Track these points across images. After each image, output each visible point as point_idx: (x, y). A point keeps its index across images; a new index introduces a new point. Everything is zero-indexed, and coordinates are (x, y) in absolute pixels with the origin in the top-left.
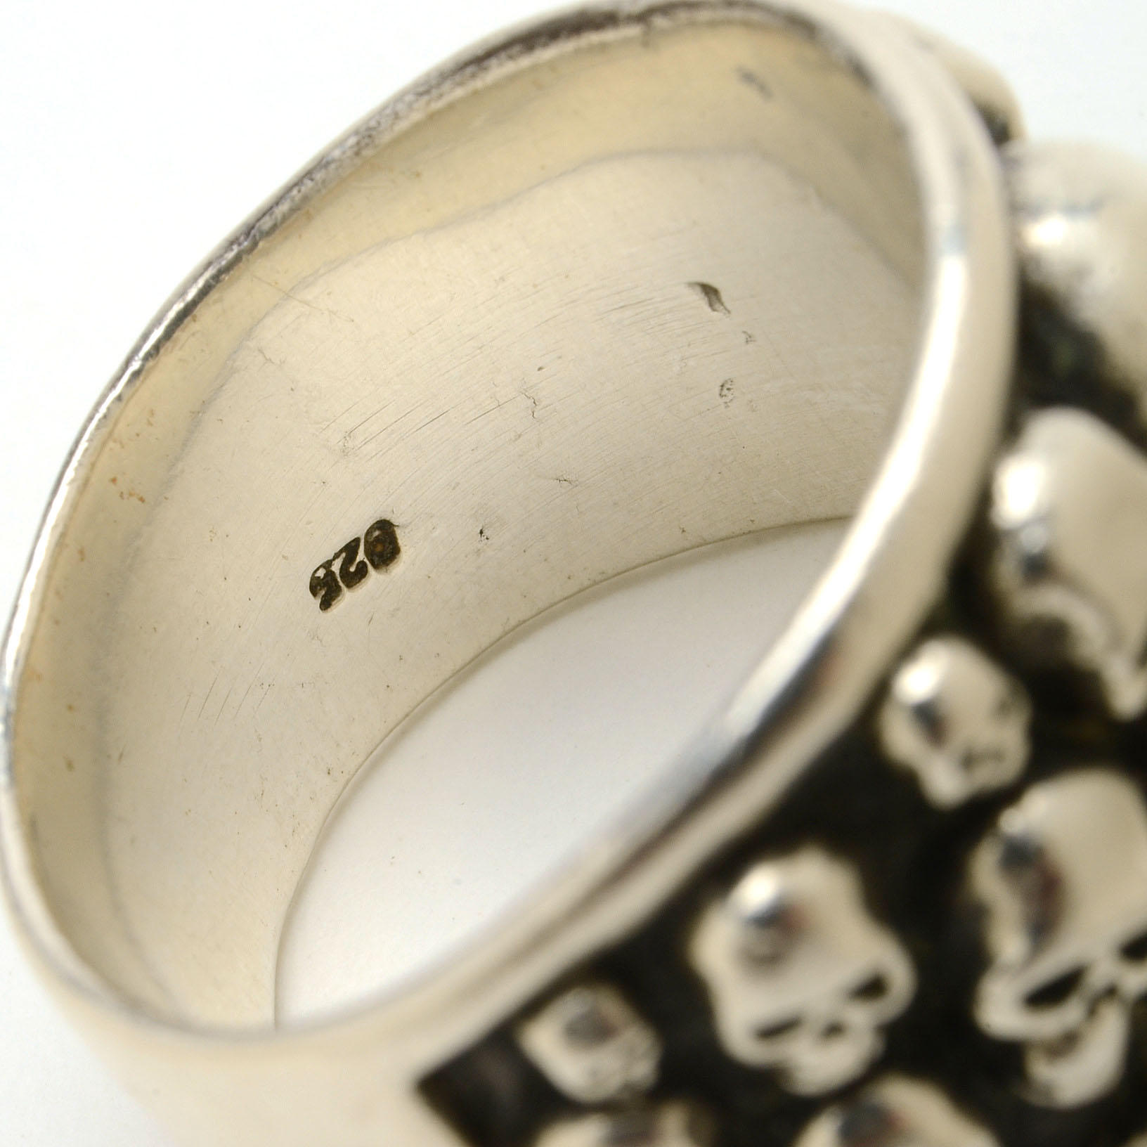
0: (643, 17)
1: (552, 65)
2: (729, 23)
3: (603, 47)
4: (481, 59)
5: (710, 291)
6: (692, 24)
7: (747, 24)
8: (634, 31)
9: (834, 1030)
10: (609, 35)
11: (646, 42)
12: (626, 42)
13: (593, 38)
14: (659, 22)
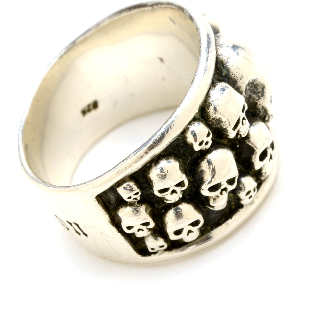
0: (152, 6)
1: (134, 14)
2: (168, 7)
3: (144, 11)
4: (121, 12)
5: (162, 60)
6: (161, 7)
7: (171, 8)
8: (150, 8)
9: (174, 192)
10: (146, 9)
11: (152, 10)
12: (149, 10)
13: (142, 9)
14: (155, 7)
